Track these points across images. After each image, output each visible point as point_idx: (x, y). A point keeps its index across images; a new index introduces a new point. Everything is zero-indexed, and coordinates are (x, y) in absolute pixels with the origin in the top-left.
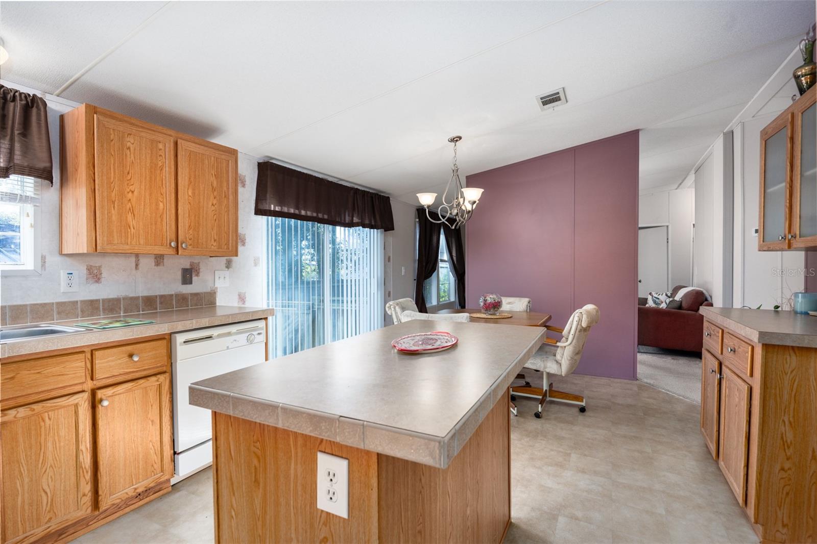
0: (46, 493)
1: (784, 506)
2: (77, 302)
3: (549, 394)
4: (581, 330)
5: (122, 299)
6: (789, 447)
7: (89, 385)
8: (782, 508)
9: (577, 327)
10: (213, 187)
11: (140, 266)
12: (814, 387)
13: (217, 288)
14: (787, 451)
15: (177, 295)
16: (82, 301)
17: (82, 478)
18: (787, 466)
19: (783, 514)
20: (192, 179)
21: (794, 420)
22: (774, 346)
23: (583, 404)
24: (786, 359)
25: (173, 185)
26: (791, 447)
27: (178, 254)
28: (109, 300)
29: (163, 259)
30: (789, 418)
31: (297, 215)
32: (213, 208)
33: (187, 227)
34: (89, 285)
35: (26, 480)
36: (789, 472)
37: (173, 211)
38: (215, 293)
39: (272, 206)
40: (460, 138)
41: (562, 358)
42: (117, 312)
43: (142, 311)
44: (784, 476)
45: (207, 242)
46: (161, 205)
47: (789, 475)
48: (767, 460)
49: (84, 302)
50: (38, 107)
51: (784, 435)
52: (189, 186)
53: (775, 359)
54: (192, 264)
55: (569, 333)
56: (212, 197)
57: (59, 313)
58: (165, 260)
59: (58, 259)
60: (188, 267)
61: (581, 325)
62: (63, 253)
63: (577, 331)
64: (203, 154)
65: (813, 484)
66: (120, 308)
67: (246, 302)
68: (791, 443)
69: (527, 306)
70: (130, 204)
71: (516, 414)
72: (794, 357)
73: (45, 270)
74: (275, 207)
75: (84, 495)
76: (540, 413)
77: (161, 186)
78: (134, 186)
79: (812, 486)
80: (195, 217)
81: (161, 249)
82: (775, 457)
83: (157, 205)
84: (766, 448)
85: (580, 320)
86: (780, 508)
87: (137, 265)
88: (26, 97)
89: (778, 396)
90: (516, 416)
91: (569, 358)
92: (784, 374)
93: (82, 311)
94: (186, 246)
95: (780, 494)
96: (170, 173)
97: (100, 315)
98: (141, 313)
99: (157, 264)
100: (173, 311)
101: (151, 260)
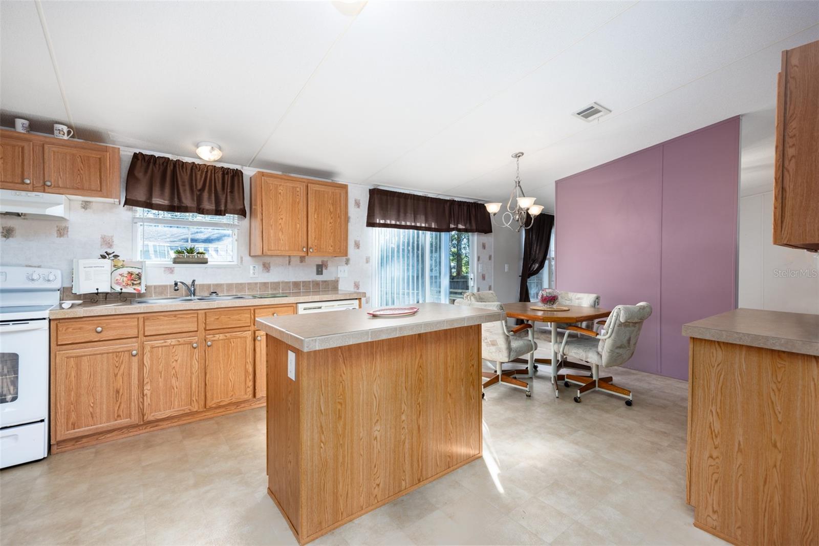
0: (231, 381)
1: (713, 492)
2: (257, 283)
3: (598, 384)
4: (620, 324)
5: (281, 283)
6: (716, 437)
7: (252, 328)
8: (712, 494)
9: (616, 321)
10: (330, 212)
11: (291, 263)
12: (739, 382)
13: (339, 278)
14: (715, 440)
15: (313, 281)
16: (260, 283)
17: (248, 378)
18: (715, 455)
19: (713, 500)
20: (317, 208)
21: (721, 411)
22: (701, 340)
23: (630, 398)
24: (713, 353)
25: (305, 213)
26: (718, 436)
27: (308, 255)
28: (274, 283)
30: (716, 410)
31: (398, 225)
32: (330, 225)
33: (313, 239)
34: (264, 273)
35: (223, 372)
36: (717, 460)
37: (305, 229)
38: (337, 281)
39: (378, 220)
40: (523, 154)
41: (603, 350)
42: (278, 290)
44: (713, 464)
45: (326, 247)
46: (298, 225)
47: (717, 463)
48: (696, 446)
50: (238, 175)
51: (712, 425)
52: (315, 211)
53: (702, 352)
54: (323, 262)
55: (609, 327)
56: (330, 218)
57: (248, 289)
58: (306, 260)
59: (249, 258)
60: (320, 263)
61: (619, 320)
62: (251, 255)
63: (616, 326)
64: (324, 191)
65: (740, 476)
67: (360, 288)
68: (718, 432)
69: (595, 301)
70: (280, 226)
71: (557, 396)
72: (720, 352)
73: (242, 264)
74: (379, 220)
75: (248, 387)
76: (579, 398)
78: (283, 215)
79: (739, 478)
80: (319, 231)
82: (704, 444)
83: (296, 225)
84: (696, 434)
85: (618, 315)
86: (710, 494)
87: (289, 262)
88: (233, 171)
89: (706, 387)
90: (558, 397)
91: (609, 351)
92: (711, 367)
93: (260, 289)
94: (313, 250)
95: (710, 480)
96: (303, 205)
97: (269, 291)
98: (291, 291)
99: (301, 261)
100: (310, 291)
101: (298, 259)
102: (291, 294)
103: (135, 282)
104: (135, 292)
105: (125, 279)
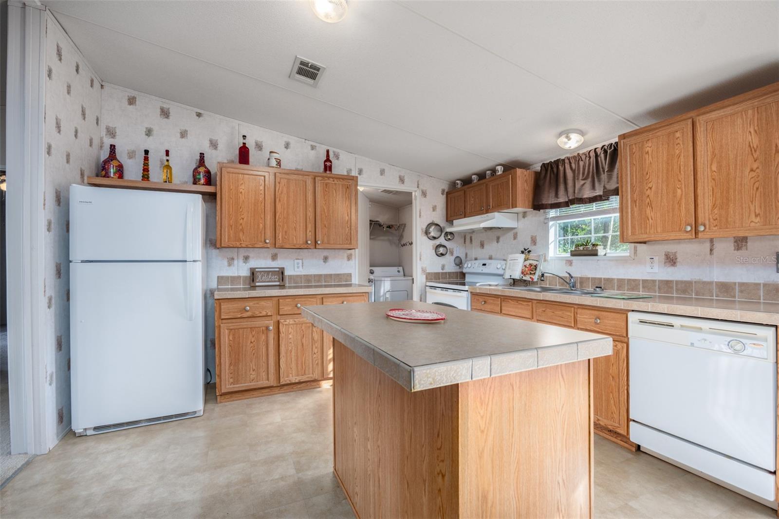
2: (656, 280)
5: (693, 282)
11: (716, 251)
15: (765, 285)
16: (659, 281)
20: (717, 151)
29: (747, 242)
34: (666, 267)
37: (692, 194)
42: (688, 292)
43: (716, 297)
46: (679, 191)
49: (661, 281)
52: (712, 160)
57: (643, 287)
58: (749, 244)
59: (645, 248)
64: (732, 115)
66: (692, 290)
70: (648, 199)
73: (637, 256)
77: (678, 173)
78: (652, 183)
80: (722, 193)
81: (677, 234)
83: (675, 192)
87: (711, 250)
93: (659, 288)
97: (673, 294)
98: (715, 298)
99: (738, 248)
100: (734, 301)
101: (731, 245)
102: (715, 302)
103: (532, 272)
104: (530, 280)
105: (527, 269)
